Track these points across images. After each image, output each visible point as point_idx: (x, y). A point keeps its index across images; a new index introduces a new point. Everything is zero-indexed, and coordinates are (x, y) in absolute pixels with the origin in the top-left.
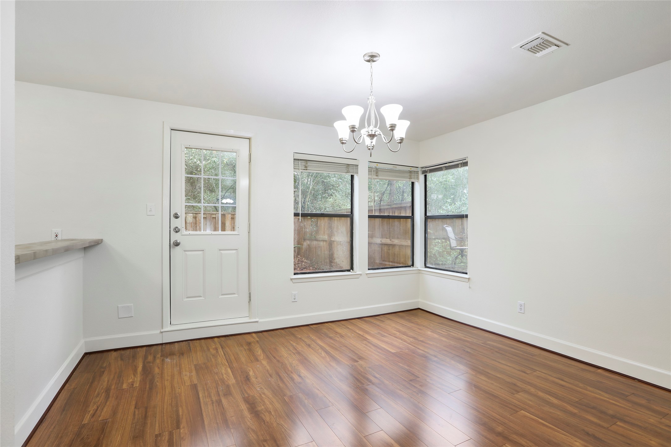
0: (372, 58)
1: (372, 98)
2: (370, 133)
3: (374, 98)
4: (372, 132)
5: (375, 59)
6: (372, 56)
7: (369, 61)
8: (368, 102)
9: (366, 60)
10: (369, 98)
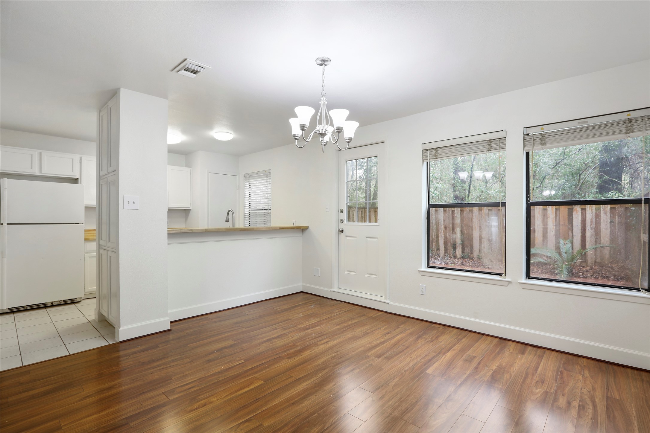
0: (323, 62)
1: (324, 99)
2: (321, 132)
3: (325, 100)
4: (322, 131)
5: (326, 63)
6: (324, 61)
7: (321, 65)
8: (320, 102)
9: (318, 63)
10: (321, 99)
